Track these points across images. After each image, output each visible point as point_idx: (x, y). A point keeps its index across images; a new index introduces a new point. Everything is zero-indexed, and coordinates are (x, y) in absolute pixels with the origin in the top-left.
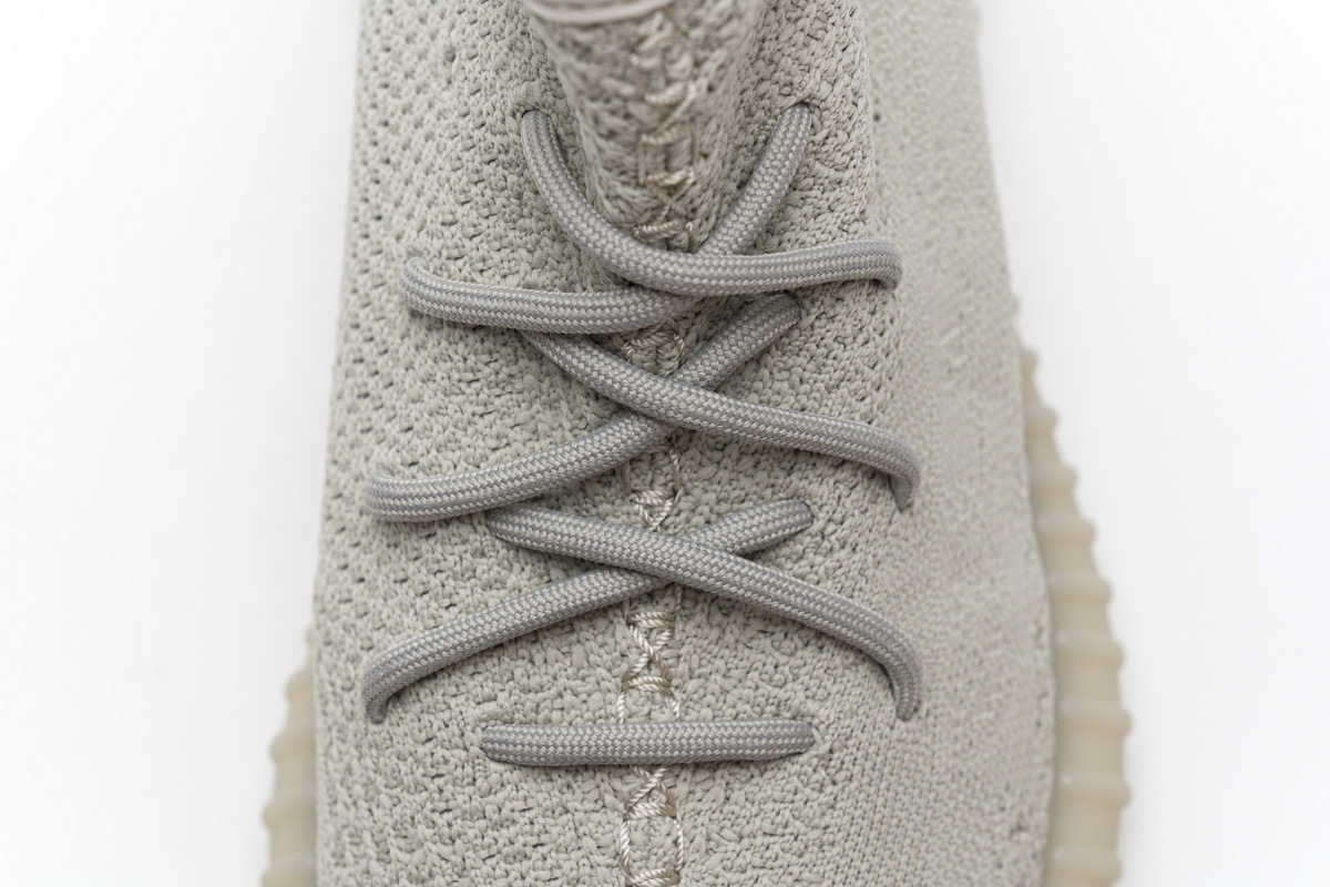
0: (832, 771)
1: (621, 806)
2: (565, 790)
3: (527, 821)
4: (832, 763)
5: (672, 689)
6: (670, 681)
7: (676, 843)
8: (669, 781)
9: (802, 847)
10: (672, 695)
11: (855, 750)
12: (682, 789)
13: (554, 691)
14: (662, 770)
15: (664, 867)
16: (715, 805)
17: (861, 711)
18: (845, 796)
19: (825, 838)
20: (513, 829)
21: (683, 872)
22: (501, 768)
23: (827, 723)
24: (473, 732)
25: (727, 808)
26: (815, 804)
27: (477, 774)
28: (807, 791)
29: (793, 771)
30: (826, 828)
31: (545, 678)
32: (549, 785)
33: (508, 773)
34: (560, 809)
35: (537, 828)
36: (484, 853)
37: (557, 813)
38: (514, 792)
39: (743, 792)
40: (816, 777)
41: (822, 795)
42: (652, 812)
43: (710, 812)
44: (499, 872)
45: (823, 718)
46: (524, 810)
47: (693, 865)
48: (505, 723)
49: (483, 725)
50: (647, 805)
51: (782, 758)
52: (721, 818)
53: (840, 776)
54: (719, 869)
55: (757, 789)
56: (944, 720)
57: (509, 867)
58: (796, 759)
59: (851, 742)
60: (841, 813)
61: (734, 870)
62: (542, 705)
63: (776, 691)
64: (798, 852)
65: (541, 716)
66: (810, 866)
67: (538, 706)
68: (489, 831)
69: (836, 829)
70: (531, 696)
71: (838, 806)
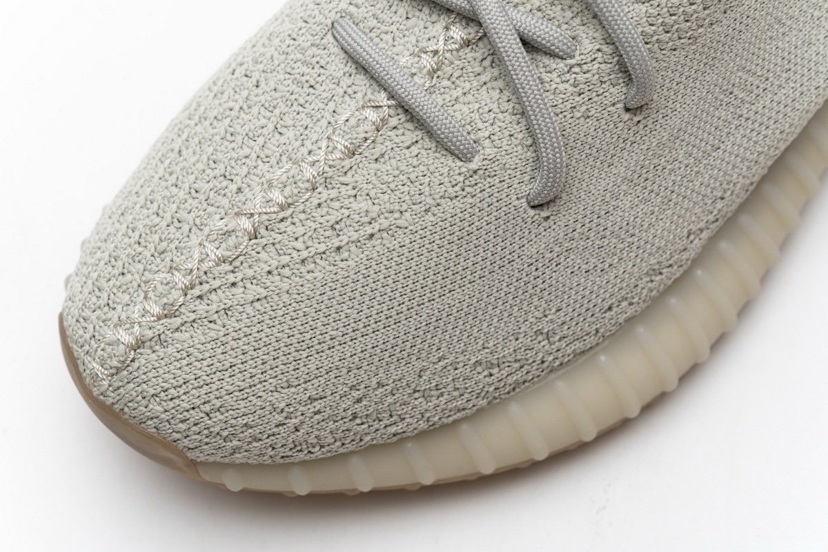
0: (467, 183)
1: (361, 103)
2: (347, 75)
3: (318, 73)
4: (471, 179)
5: (436, 75)
6: (438, 70)
7: (366, 139)
8: (392, 112)
9: (419, 201)
10: (433, 78)
11: (488, 185)
12: (394, 121)
13: (386, 28)
14: (393, 102)
15: (350, 144)
16: (401, 145)
17: (509, 172)
18: (462, 201)
19: (433, 208)
20: (309, 70)
21: (356, 157)
22: (332, 40)
23: (486, 157)
24: (336, 13)
25: (405, 151)
26: (444, 189)
27: (320, 33)
28: (447, 180)
29: (449, 164)
30: (438, 205)
31: (388, 19)
32: (343, 66)
33: (333, 46)
34: (336, 81)
35: (319, 79)
36: (289, 70)
37: (333, 81)
38: (326, 56)
39: (419, 151)
40: (457, 177)
41: (451, 188)
42: (371, 118)
43: (396, 145)
44: (286, 83)
45: (487, 153)
46: (322, 67)
47: (364, 159)
48: (354, 23)
49: (344, 15)
50: (372, 113)
51: (452, 154)
52: (399, 153)
53: (468, 189)
54: (372, 172)
55: (426, 156)
56: (553, 234)
57: (291, 84)
58: (457, 160)
59: (489, 180)
60: (452, 206)
61: (379, 179)
62: (375, 30)
63: (478, 121)
64: (414, 201)
65: (371, 34)
66: (414, 213)
67: (373, 28)
68: (300, 63)
69: (442, 211)
70: (375, 21)
71: (454, 201)
